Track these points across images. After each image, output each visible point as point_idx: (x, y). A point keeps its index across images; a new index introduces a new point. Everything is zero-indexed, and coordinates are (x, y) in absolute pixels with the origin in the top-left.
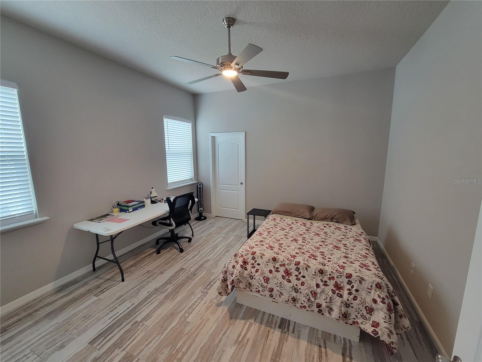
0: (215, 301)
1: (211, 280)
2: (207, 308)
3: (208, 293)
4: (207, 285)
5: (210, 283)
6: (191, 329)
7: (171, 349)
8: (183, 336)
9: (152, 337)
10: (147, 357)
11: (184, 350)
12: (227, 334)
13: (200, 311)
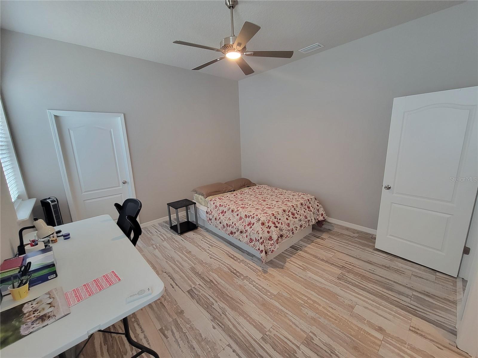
0: (260, 273)
2: (267, 279)
3: (247, 276)
4: (234, 275)
6: (287, 292)
7: (303, 307)
8: (292, 298)
9: (288, 321)
10: (310, 325)
11: (306, 299)
13: (268, 285)
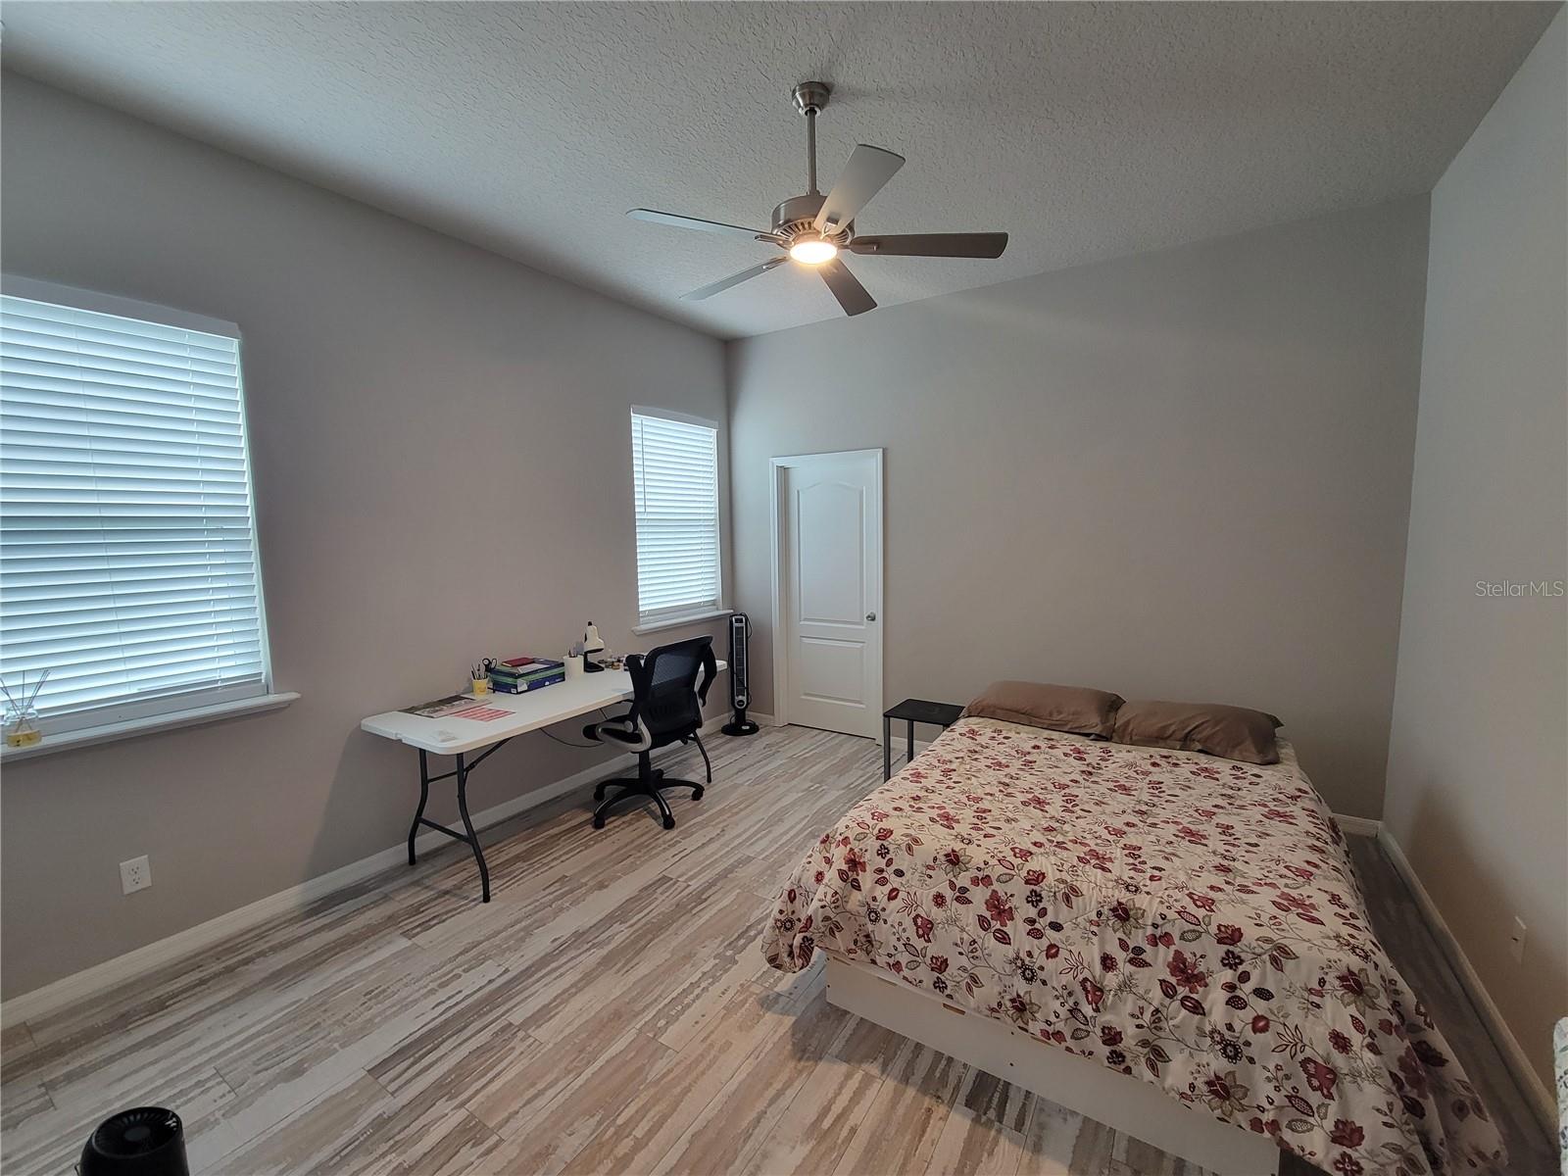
0: (756, 989)
1: (752, 920)
2: (729, 1010)
3: (736, 962)
4: (736, 935)
5: (746, 931)
6: (670, 1071)
7: (600, 1123)
8: (642, 1087)
9: (550, 1078)
10: (526, 1139)
11: (639, 1133)
12: (783, 1102)
13: (703, 1016)
